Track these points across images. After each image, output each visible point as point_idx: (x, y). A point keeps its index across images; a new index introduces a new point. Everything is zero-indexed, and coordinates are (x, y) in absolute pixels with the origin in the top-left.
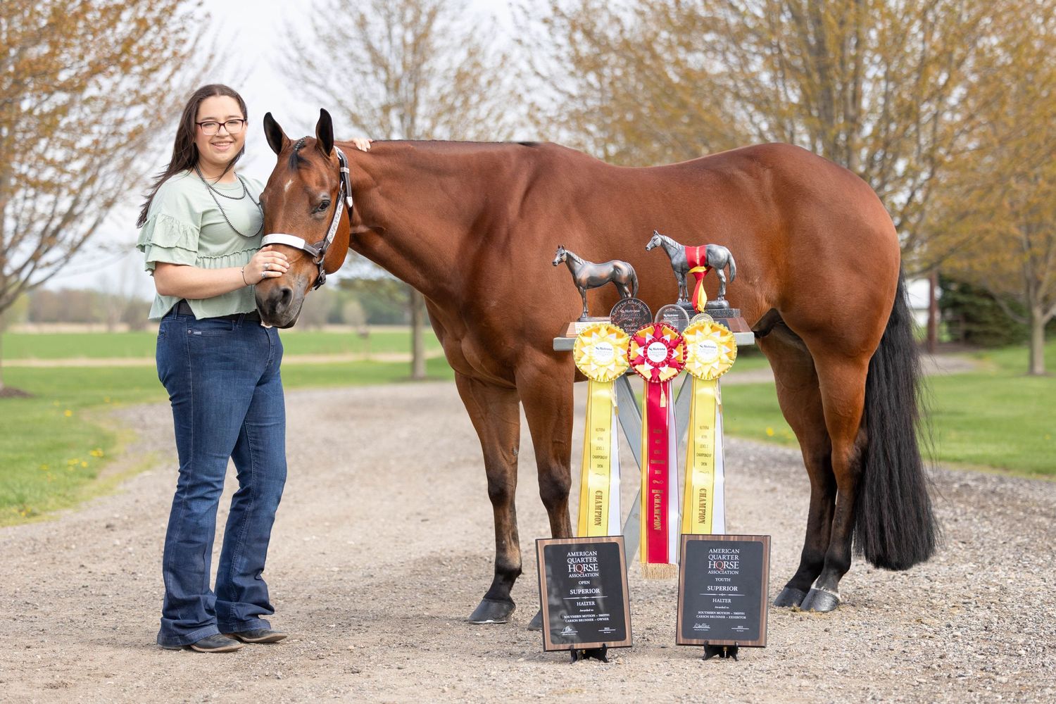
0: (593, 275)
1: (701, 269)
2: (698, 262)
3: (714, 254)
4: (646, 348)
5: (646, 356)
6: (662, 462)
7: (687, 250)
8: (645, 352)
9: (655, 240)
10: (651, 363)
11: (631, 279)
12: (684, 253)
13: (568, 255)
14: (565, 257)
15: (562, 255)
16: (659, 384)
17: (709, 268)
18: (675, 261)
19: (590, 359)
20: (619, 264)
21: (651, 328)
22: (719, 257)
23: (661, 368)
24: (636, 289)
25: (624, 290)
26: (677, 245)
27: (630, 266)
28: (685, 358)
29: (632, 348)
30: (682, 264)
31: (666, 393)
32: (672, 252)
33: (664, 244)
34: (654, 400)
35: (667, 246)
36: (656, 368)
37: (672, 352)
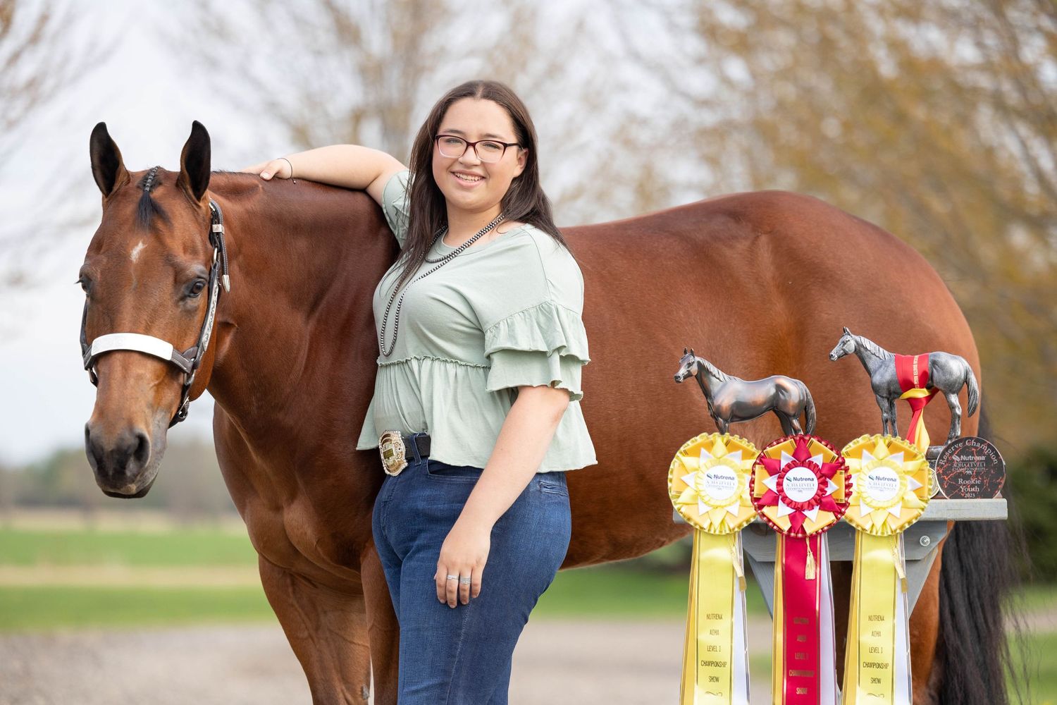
0: (742, 400)
1: (921, 393)
2: (916, 380)
3: (942, 368)
4: (781, 478)
5: (781, 491)
6: (809, 674)
7: (897, 361)
8: (779, 484)
9: (844, 343)
10: (790, 503)
11: (803, 408)
12: (892, 366)
13: (700, 365)
14: (694, 369)
15: (690, 365)
16: (803, 539)
17: (933, 391)
18: (877, 379)
19: (697, 496)
20: (785, 381)
21: (789, 443)
22: (951, 374)
23: (806, 513)
24: (811, 424)
25: (791, 424)
26: (882, 352)
27: (802, 385)
28: (848, 495)
29: (756, 477)
30: (889, 383)
31: (815, 555)
32: (872, 364)
33: (859, 351)
34: (796, 567)
35: (865, 354)
36: (798, 512)
37: (825, 484)
